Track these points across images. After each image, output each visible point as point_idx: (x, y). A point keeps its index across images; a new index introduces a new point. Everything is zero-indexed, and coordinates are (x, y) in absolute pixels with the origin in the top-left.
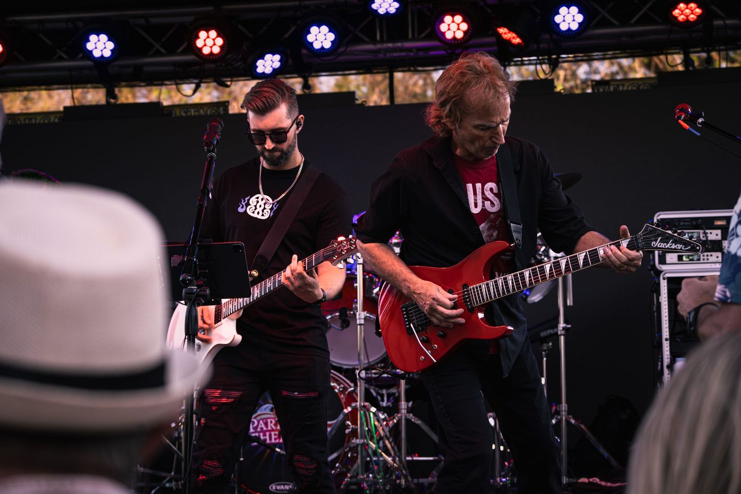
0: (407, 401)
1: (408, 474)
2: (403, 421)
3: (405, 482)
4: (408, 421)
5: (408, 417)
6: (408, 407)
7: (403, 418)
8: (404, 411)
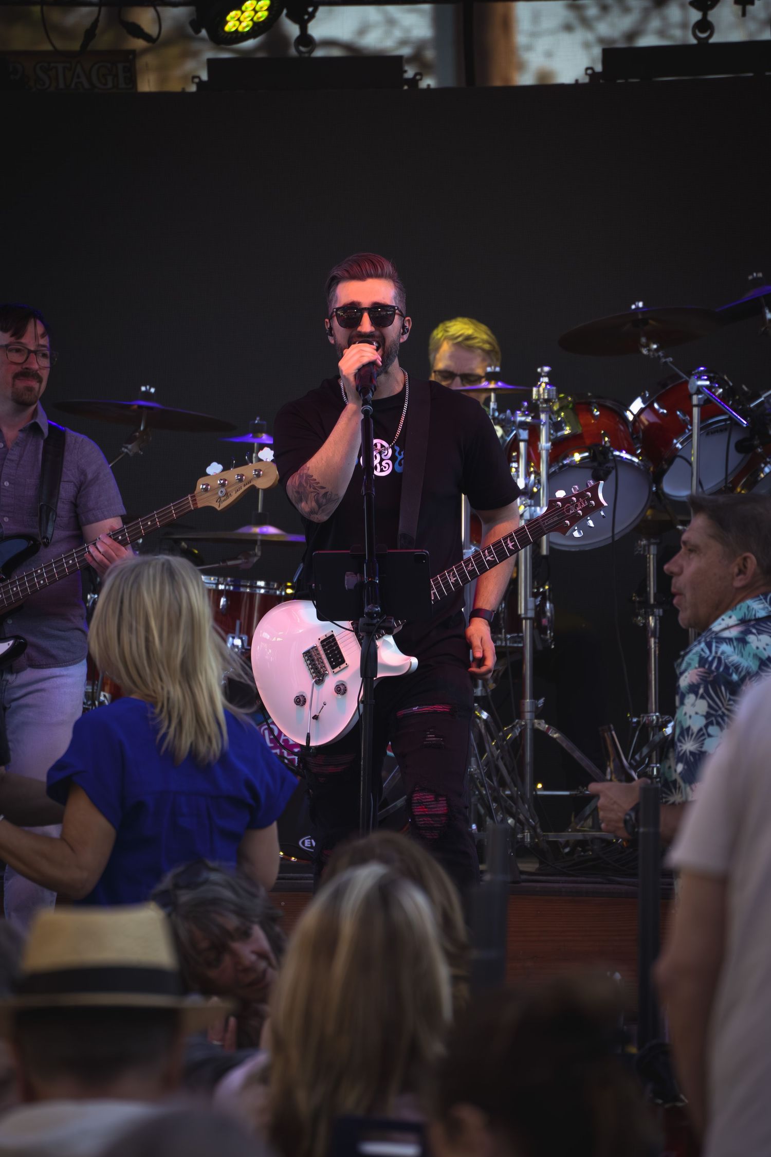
0: (535, 696)
1: (538, 825)
2: (528, 731)
3: (531, 837)
4: (536, 732)
5: (537, 726)
6: (537, 708)
7: (529, 727)
8: (528, 716)
